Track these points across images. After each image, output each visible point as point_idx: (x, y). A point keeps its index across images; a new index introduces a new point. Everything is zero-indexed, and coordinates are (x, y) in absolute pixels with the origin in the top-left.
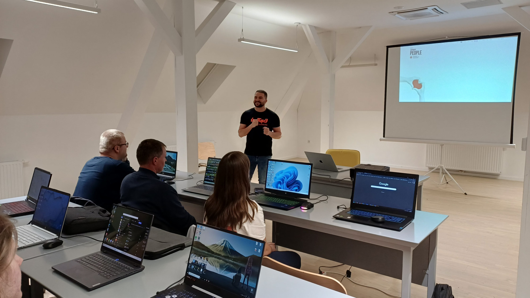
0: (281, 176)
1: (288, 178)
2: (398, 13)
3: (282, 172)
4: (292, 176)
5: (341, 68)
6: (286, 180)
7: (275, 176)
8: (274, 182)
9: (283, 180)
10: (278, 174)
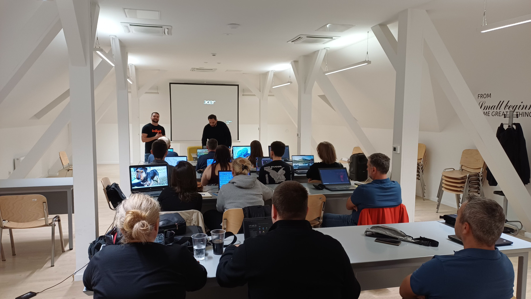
0: (240, 153)
1: (244, 153)
3: (240, 151)
4: (246, 152)
6: (243, 154)
7: (237, 153)
8: (237, 155)
9: (242, 154)
10: (239, 152)
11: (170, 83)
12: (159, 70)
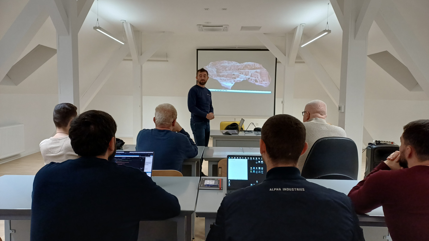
2: (203, 26)
5: (147, 61)
11: (198, 50)
12: (164, 32)
